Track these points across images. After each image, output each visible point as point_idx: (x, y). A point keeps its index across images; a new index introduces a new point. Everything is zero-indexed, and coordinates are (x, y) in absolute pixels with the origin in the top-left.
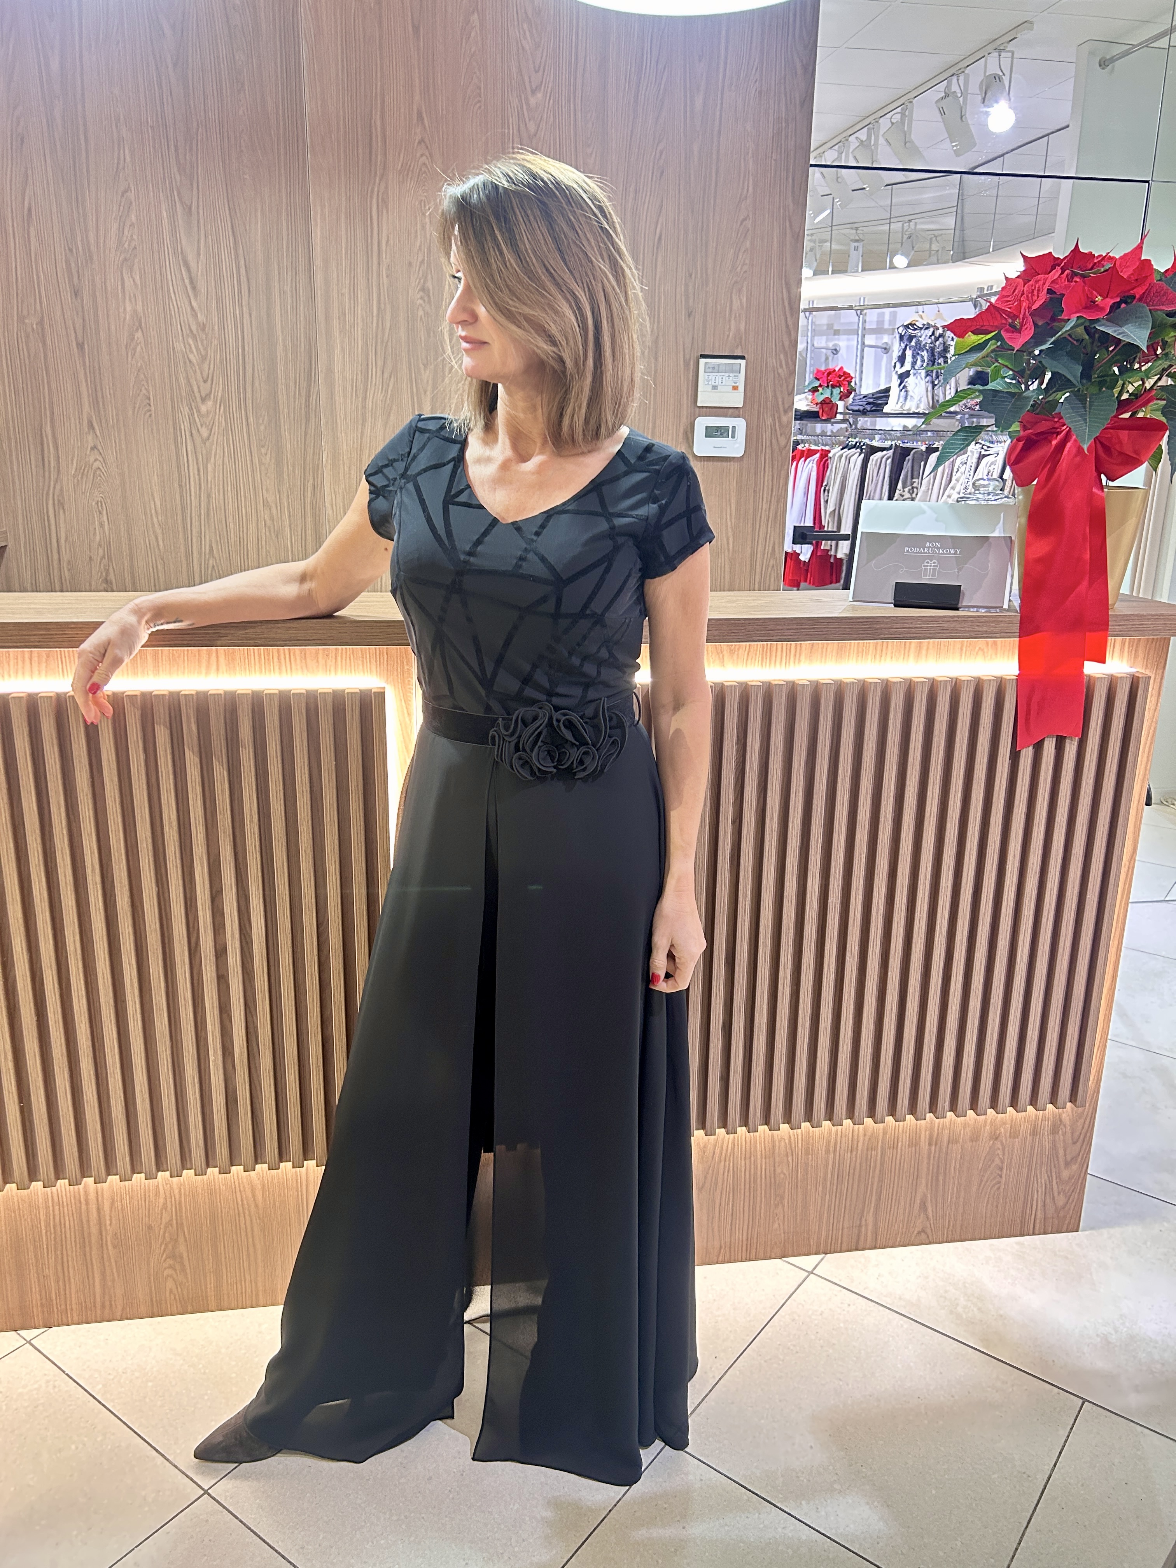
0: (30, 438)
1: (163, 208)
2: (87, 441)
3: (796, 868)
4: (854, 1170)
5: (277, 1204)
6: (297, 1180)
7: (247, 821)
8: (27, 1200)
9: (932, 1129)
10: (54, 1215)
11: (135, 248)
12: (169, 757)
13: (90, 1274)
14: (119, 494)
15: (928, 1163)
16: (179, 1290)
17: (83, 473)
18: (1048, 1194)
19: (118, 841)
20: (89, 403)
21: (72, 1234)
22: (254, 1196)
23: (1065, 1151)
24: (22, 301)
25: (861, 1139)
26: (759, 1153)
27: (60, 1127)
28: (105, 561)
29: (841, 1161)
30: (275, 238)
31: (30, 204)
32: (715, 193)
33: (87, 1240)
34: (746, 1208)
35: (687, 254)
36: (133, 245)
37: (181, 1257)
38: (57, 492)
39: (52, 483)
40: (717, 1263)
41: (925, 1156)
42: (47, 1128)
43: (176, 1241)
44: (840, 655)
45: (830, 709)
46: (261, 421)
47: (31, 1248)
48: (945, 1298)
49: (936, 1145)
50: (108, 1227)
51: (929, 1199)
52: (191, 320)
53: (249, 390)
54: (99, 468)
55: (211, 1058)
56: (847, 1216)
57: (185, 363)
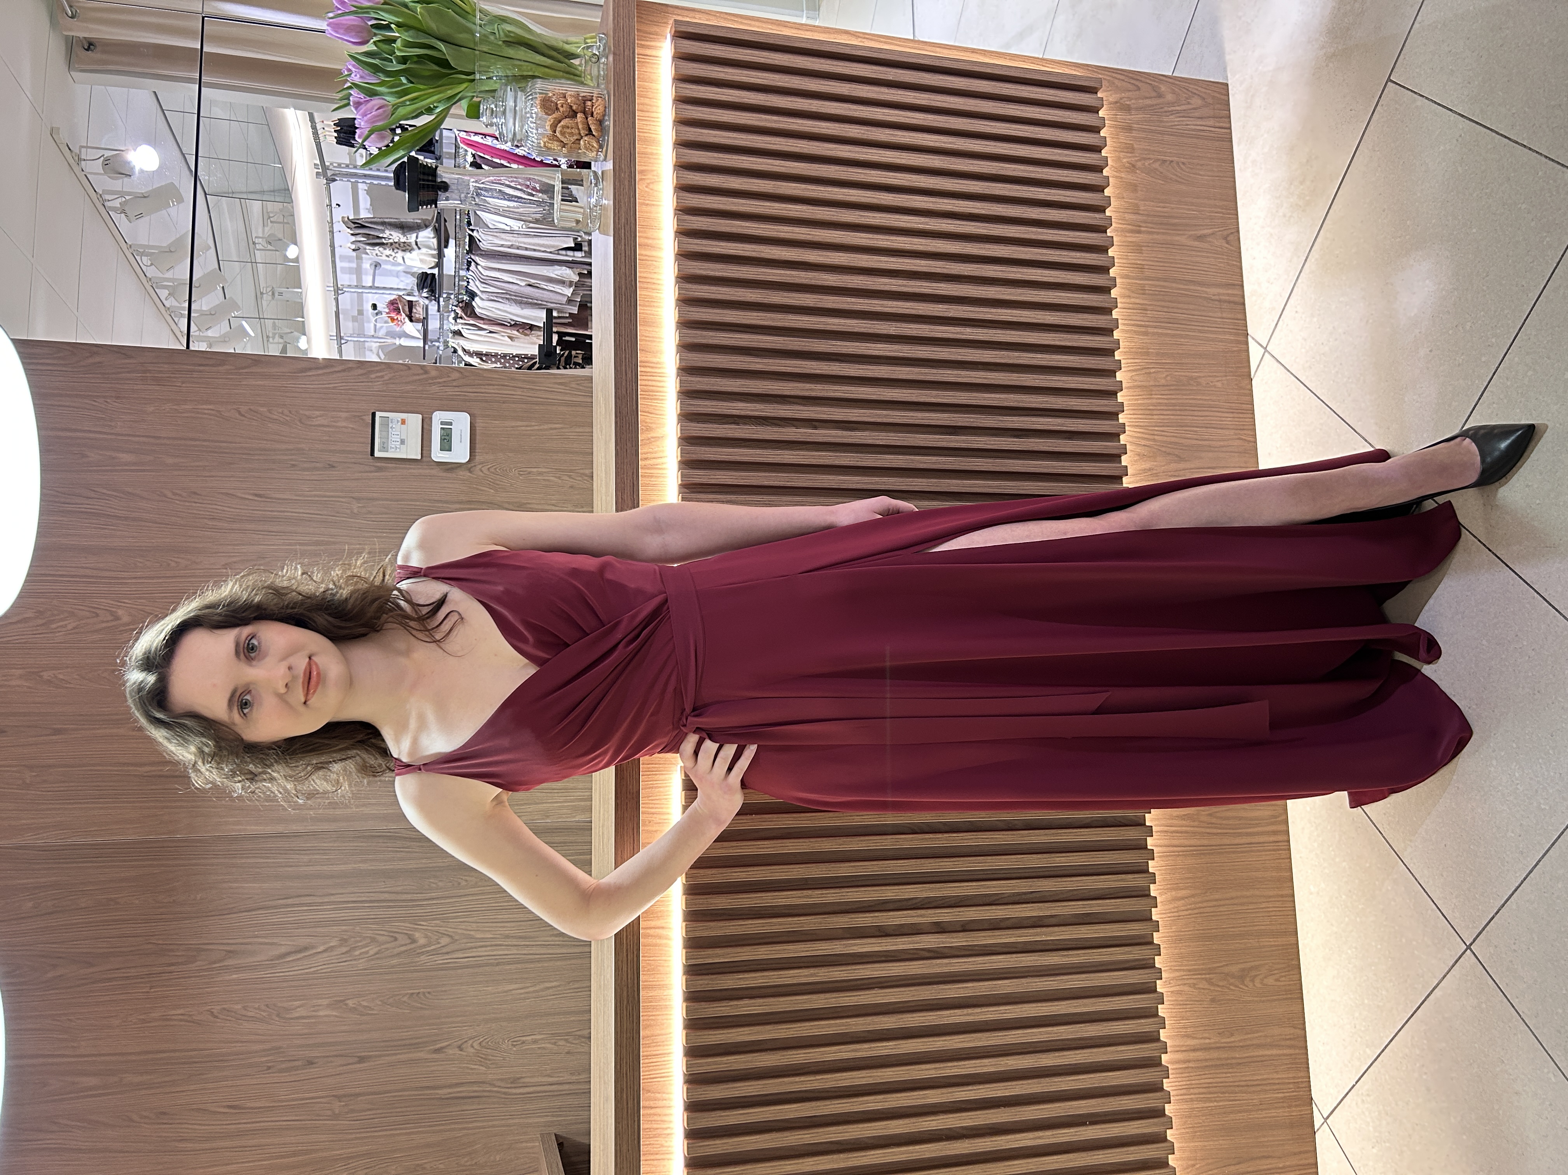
0: (451, 1110)
1: (227, 978)
2: (454, 1054)
3: (861, 367)
4: (1164, 307)
5: (1190, 875)
6: (1167, 856)
7: (810, 901)
8: (1184, 1120)
9: (1123, 230)
10: (1199, 1094)
11: (267, 1006)
12: (746, 975)
13: (1258, 1059)
14: (504, 1024)
15: (1158, 233)
16: (1276, 972)
17: (486, 1059)
18: (1191, 115)
19: (830, 1026)
20: (418, 1051)
21: (1218, 1076)
22: (1182, 898)
23: (1147, 98)
24: (318, 1115)
25: (1133, 300)
26: (1146, 401)
27: (1111, 1086)
28: (571, 1039)
29: (1155, 320)
30: (258, 870)
31: (224, 1107)
32: (212, 441)
33: (1224, 1062)
34: (1200, 413)
35: (273, 469)
36: (263, 1008)
37: (1243, 970)
38: (503, 1084)
39: (495, 1089)
40: (1256, 442)
41: (1151, 237)
42: (1111, 1099)
43: (1227, 974)
44: (652, 323)
45: (705, 333)
46: (434, 885)
47: (1232, 1116)
48: (1291, 217)
49: (1140, 226)
50: (1212, 1041)
51: (1193, 232)
52: (335, 953)
53: (405, 897)
54: (480, 1043)
55: (1044, 938)
56: (1210, 314)
57: (378, 958)
